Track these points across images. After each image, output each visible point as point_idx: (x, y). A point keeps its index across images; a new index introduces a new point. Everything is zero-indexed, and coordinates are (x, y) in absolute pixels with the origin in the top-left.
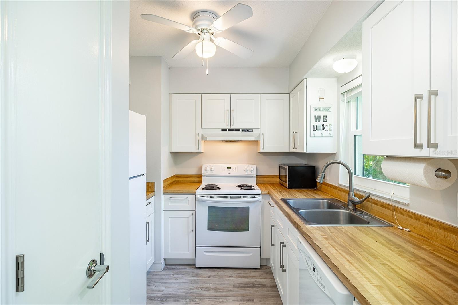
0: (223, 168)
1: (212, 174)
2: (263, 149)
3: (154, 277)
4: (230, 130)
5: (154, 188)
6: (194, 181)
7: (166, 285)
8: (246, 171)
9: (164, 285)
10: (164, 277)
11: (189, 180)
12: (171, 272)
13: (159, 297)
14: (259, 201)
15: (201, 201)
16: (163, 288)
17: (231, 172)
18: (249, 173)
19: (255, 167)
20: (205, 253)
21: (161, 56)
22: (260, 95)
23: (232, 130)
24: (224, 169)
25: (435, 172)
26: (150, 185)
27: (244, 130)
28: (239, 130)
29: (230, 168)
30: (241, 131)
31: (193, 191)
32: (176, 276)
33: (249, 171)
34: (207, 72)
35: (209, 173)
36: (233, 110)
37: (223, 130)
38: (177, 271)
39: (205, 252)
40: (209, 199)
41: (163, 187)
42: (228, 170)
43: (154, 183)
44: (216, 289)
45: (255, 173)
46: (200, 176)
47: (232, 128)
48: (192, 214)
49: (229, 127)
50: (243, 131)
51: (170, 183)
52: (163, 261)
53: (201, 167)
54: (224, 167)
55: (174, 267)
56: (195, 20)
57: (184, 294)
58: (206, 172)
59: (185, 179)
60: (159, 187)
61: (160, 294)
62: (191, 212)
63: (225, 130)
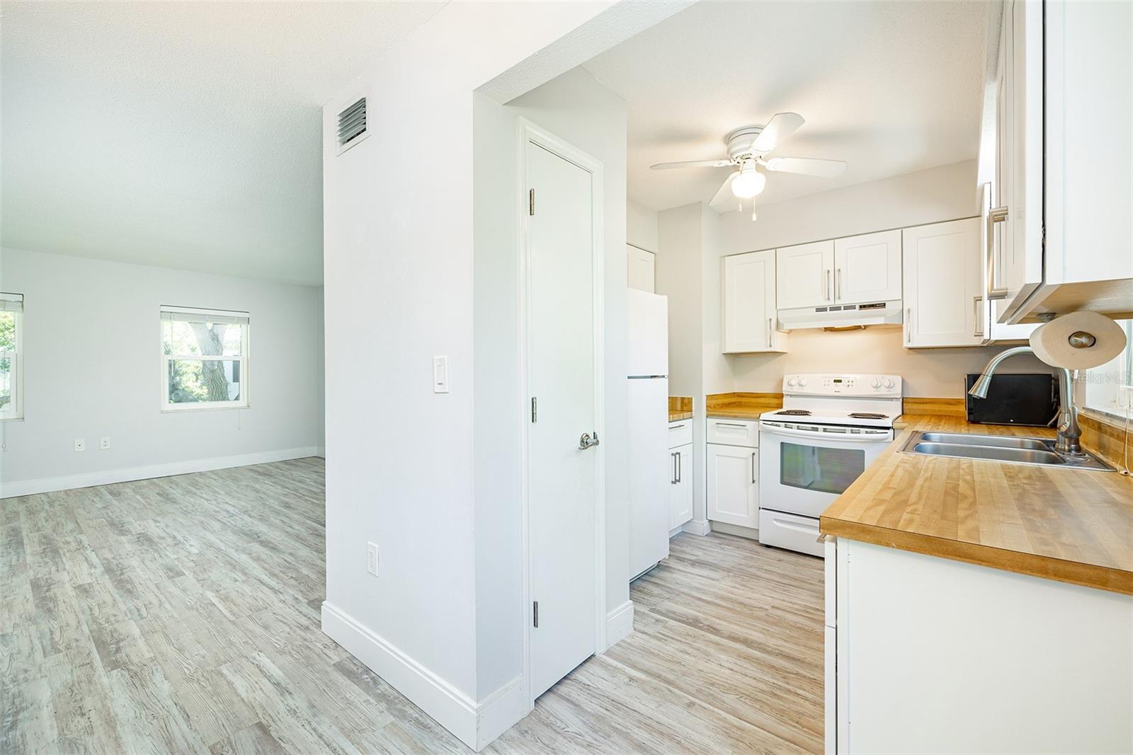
0: (825, 381)
1: (802, 391)
2: (909, 341)
3: (691, 540)
4: (832, 309)
5: (692, 406)
6: (769, 404)
7: (705, 552)
8: (876, 387)
9: (701, 550)
10: (704, 543)
11: (760, 403)
12: (718, 541)
13: (691, 560)
14: (887, 441)
15: (770, 432)
16: (700, 553)
17: (842, 389)
18: (883, 392)
19: (898, 380)
20: (775, 522)
21: (701, 202)
22: (902, 231)
23: (838, 308)
24: (827, 383)
25: (1068, 339)
26: (686, 401)
27: (864, 306)
28: (853, 307)
29: (840, 381)
30: (857, 307)
31: (755, 415)
32: (722, 546)
33: (883, 388)
34: (754, 218)
35: (796, 390)
36: (839, 270)
37: (818, 310)
38: (727, 541)
39: (775, 520)
40: (782, 428)
41: (707, 407)
42: (836, 386)
43: (692, 398)
44: (784, 576)
45: (897, 392)
46: (781, 396)
47: (838, 303)
48: (753, 454)
49: (831, 303)
50: (862, 307)
51: (723, 404)
52: (706, 523)
53: (782, 381)
54: (827, 379)
55: (725, 536)
56: (730, 144)
57: (728, 567)
58: (790, 387)
59: (753, 400)
60: (700, 406)
61: (693, 558)
62: (752, 451)
63: (824, 309)
